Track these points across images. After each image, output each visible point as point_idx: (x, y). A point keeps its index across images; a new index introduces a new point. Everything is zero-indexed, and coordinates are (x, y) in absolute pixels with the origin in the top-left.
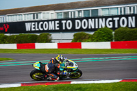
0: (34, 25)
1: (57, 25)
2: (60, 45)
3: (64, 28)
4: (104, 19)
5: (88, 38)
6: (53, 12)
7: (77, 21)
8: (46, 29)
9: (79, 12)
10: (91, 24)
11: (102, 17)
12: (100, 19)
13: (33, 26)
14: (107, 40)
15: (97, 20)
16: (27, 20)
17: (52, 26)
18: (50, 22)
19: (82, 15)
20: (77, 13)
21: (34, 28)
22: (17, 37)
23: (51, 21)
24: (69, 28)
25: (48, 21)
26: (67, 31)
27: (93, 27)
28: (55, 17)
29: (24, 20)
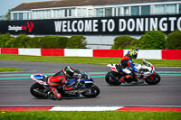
0: (66, 24)
1: (95, 25)
2: (96, 53)
3: (104, 30)
4: (156, 19)
5: (134, 44)
6: (91, 7)
7: (121, 20)
8: (81, 30)
9: (125, 8)
10: (140, 25)
11: (154, 17)
12: (152, 19)
13: (65, 26)
14: (158, 48)
15: (147, 19)
16: (57, 17)
17: (88, 27)
18: (86, 21)
19: (129, 13)
20: (122, 10)
21: (66, 28)
22: (42, 39)
23: (88, 19)
24: (111, 30)
25: (84, 19)
26: (107, 33)
27: (142, 30)
28: (93, 14)
29: (53, 17)
